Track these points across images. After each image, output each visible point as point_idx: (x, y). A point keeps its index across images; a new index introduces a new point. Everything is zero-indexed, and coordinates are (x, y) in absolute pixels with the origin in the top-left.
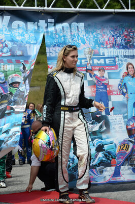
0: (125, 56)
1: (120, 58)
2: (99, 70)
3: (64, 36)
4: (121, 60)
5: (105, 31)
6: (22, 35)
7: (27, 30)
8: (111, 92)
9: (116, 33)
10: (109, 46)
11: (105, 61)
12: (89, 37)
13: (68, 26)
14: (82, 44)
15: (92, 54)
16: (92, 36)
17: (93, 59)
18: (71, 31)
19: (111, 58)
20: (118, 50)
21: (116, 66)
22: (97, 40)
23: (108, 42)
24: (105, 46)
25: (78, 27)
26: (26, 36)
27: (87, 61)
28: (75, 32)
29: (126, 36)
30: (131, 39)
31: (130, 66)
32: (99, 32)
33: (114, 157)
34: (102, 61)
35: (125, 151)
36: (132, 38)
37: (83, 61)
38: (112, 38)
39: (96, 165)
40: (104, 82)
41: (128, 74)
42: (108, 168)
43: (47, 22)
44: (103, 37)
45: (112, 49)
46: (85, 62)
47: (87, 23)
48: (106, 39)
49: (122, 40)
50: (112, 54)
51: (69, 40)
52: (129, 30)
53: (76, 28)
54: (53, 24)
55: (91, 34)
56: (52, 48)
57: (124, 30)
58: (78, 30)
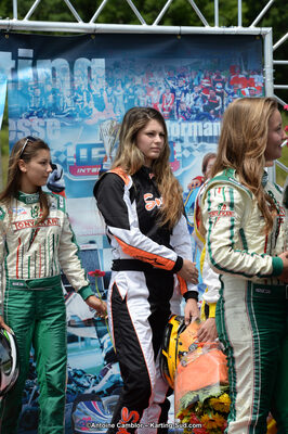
0: (200, 139)
1: (187, 144)
3: (54, 92)
4: (190, 149)
5: (156, 78)
9: (181, 83)
12: (116, 93)
13: (68, 67)
14: (95, 111)
16: (122, 92)
18: (72, 80)
20: (184, 125)
22: (132, 101)
23: (160, 106)
25: (89, 69)
27: (104, 152)
29: (206, 90)
30: (218, 98)
32: (138, 80)
36: (221, 95)
37: (95, 152)
38: (169, 97)
39: (101, 393)
43: (15, 57)
44: (147, 93)
45: (168, 122)
46: (101, 153)
47: (112, 60)
48: (155, 97)
49: (195, 100)
51: (66, 101)
52: (214, 77)
53: (86, 71)
54: (31, 61)
55: (119, 87)
56: (24, 120)
57: (203, 76)
58: (90, 76)
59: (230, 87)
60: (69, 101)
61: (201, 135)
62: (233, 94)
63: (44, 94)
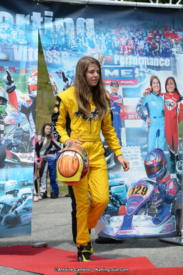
0: (149, 67)
1: (142, 69)
2: (112, 85)
3: (65, 36)
4: (143, 72)
5: (123, 31)
6: (8, 32)
7: (15, 26)
8: (125, 116)
9: (137, 34)
10: (126, 52)
11: (120, 73)
12: (100, 38)
13: (73, 22)
14: (89, 48)
16: (104, 38)
17: (103, 69)
18: (75, 30)
19: (129, 68)
20: (140, 58)
21: (135, 80)
22: (110, 43)
23: (126, 47)
24: (121, 52)
25: (85, 24)
26: (14, 33)
28: (81, 31)
29: (150, 39)
30: (157, 44)
31: (155, 80)
32: (113, 32)
34: (116, 72)
35: (140, 195)
36: (159, 42)
38: (131, 42)
40: (116, 101)
41: (152, 91)
42: (115, 218)
43: (43, 16)
44: (119, 39)
45: (131, 56)
47: (98, 20)
48: (123, 41)
49: (145, 45)
50: (130, 64)
51: (72, 42)
52: (155, 32)
53: (83, 25)
54: (52, 19)
55: (103, 35)
56: (49, 51)
57: (148, 31)
58: (85, 28)
59: (164, 38)
60: (74, 42)
62: (165, 42)
63: (60, 37)
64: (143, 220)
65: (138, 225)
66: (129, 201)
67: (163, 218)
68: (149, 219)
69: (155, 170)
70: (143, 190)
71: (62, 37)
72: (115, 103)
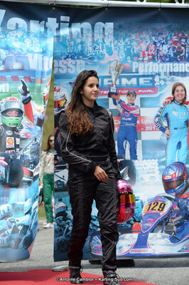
0: (171, 74)
1: (163, 76)
3: (82, 43)
5: (144, 35)
6: (22, 40)
7: (28, 33)
8: (142, 127)
9: (160, 38)
10: (146, 59)
11: (138, 81)
12: (119, 44)
13: (91, 28)
14: (107, 55)
15: (121, 71)
16: (123, 43)
17: (120, 78)
18: (93, 36)
19: (148, 76)
20: (161, 65)
21: (154, 88)
22: (129, 49)
23: (146, 53)
24: (140, 59)
25: (104, 29)
26: (28, 42)
27: (111, 81)
28: (98, 37)
29: (175, 43)
30: (183, 48)
32: (134, 37)
33: (137, 220)
34: (134, 81)
35: (157, 211)
36: (185, 46)
37: (106, 81)
38: (152, 47)
40: (133, 112)
41: (173, 100)
42: (127, 236)
43: (59, 21)
44: (139, 44)
45: (151, 63)
46: (109, 81)
47: (118, 24)
48: (144, 47)
49: (169, 49)
50: (150, 71)
52: (180, 35)
53: (102, 30)
54: (68, 24)
55: (122, 41)
56: (63, 61)
57: (173, 34)
58: (104, 34)
60: (90, 49)
61: (172, 71)
63: (76, 45)
64: (160, 238)
65: (154, 243)
66: (145, 218)
67: (183, 236)
68: (166, 237)
69: (174, 185)
70: (160, 207)
71: (78, 44)
72: (132, 114)
